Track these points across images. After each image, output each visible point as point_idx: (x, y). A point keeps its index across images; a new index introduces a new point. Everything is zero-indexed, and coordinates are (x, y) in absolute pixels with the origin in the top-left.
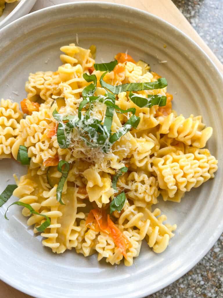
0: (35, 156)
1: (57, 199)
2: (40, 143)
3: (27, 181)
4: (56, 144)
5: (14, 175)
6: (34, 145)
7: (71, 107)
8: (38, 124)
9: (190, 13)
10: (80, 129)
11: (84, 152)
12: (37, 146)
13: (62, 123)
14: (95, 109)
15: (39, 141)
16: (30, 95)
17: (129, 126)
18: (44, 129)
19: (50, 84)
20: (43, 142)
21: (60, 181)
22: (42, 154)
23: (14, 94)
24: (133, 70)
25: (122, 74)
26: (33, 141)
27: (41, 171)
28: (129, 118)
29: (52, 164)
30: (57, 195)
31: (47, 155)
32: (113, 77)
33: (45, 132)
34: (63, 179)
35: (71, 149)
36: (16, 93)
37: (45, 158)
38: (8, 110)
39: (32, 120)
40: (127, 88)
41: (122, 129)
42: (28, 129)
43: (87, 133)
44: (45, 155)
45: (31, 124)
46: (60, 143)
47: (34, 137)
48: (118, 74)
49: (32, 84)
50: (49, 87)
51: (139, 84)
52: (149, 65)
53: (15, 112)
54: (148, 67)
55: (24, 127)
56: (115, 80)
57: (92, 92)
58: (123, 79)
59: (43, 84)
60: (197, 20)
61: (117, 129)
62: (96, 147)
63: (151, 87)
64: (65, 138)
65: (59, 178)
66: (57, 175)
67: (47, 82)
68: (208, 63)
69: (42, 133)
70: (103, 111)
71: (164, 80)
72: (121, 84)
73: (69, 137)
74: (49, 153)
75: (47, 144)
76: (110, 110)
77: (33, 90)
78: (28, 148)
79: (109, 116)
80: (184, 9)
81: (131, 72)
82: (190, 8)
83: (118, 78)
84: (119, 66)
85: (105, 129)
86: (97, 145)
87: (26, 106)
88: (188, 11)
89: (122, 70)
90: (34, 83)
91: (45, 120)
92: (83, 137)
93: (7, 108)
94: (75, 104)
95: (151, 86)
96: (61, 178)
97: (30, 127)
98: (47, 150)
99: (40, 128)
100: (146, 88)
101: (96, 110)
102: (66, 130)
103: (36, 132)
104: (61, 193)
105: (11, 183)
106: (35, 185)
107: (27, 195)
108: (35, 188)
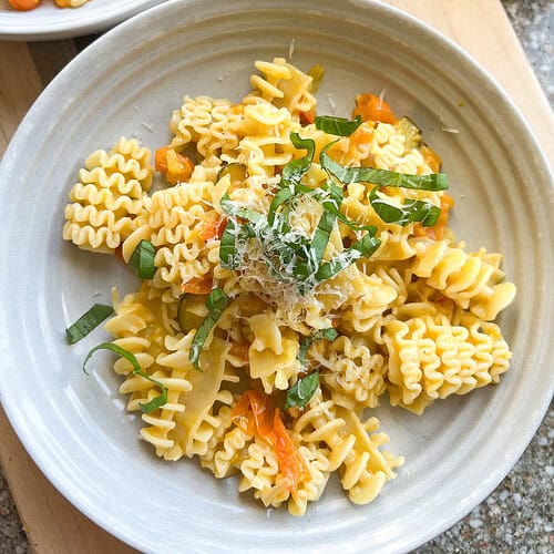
0: (169, 268)
1: (190, 358)
2: (183, 246)
3: (137, 306)
4: (214, 256)
5: (114, 289)
6: (170, 246)
7: (257, 192)
8: (186, 208)
9: (532, 20)
10: (266, 242)
11: (263, 284)
12: (176, 249)
13: (234, 222)
14: (301, 210)
15: (182, 241)
16: (178, 141)
17: (356, 254)
18: (197, 221)
19: (221, 130)
20: (189, 246)
21: (203, 324)
22: (183, 268)
23: (146, 127)
24: (387, 143)
25: (365, 148)
26: (171, 239)
27: (171, 296)
28: (359, 237)
29: (196, 290)
30: (192, 350)
31: (190, 272)
32: (346, 149)
33: (197, 227)
34: (210, 321)
35: (239, 273)
36: (149, 127)
37: (186, 277)
38: (130, 161)
39: (178, 199)
40: (368, 177)
41: (342, 257)
42: (166, 213)
43: (276, 252)
44: (187, 271)
45: (174, 205)
46: (224, 258)
47: (173, 231)
48: (357, 146)
49: (187, 122)
50: (219, 135)
51: (392, 174)
52: (420, 132)
53: (142, 167)
54: (418, 137)
55: (158, 207)
56: (349, 155)
57: (302, 172)
58: (364, 156)
59: (207, 126)
60: (543, 36)
61: (335, 255)
62: (287, 281)
63: (414, 185)
64: (234, 252)
65: (201, 318)
66: (200, 311)
67: (216, 125)
68: (536, 160)
69: (191, 228)
70: (315, 216)
71: (443, 178)
72: (359, 165)
73: (242, 250)
74: (195, 268)
75: (196, 250)
76: (329, 219)
77: (186, 133)
78: (157, 249)
79: (325, 229)
80: (521, 6)
81: (381, 145)
82: (535, 6)
83: (355, 152)
84: (362, 131)
85: (313, 254)
86: (291, 279)
87: (165, 160)
88: (529, 13)
89: (367, 138)
90: (192, 119)
91: (201, 203)
92: (269, 257)
93: (128, 157)
94: (265, 186)
95: (415, 182)
96: (206, 318)
97: (170, 211)
98: (193, 263)
99: (188, 218)
100: (405, 185)
101: (303, 212)
102: (240, 236)
103: (179, 223)
104: (200, 348)
105: (103, 301)
106: (150, 318)
107: (132, 334)
108: (148, 323)
